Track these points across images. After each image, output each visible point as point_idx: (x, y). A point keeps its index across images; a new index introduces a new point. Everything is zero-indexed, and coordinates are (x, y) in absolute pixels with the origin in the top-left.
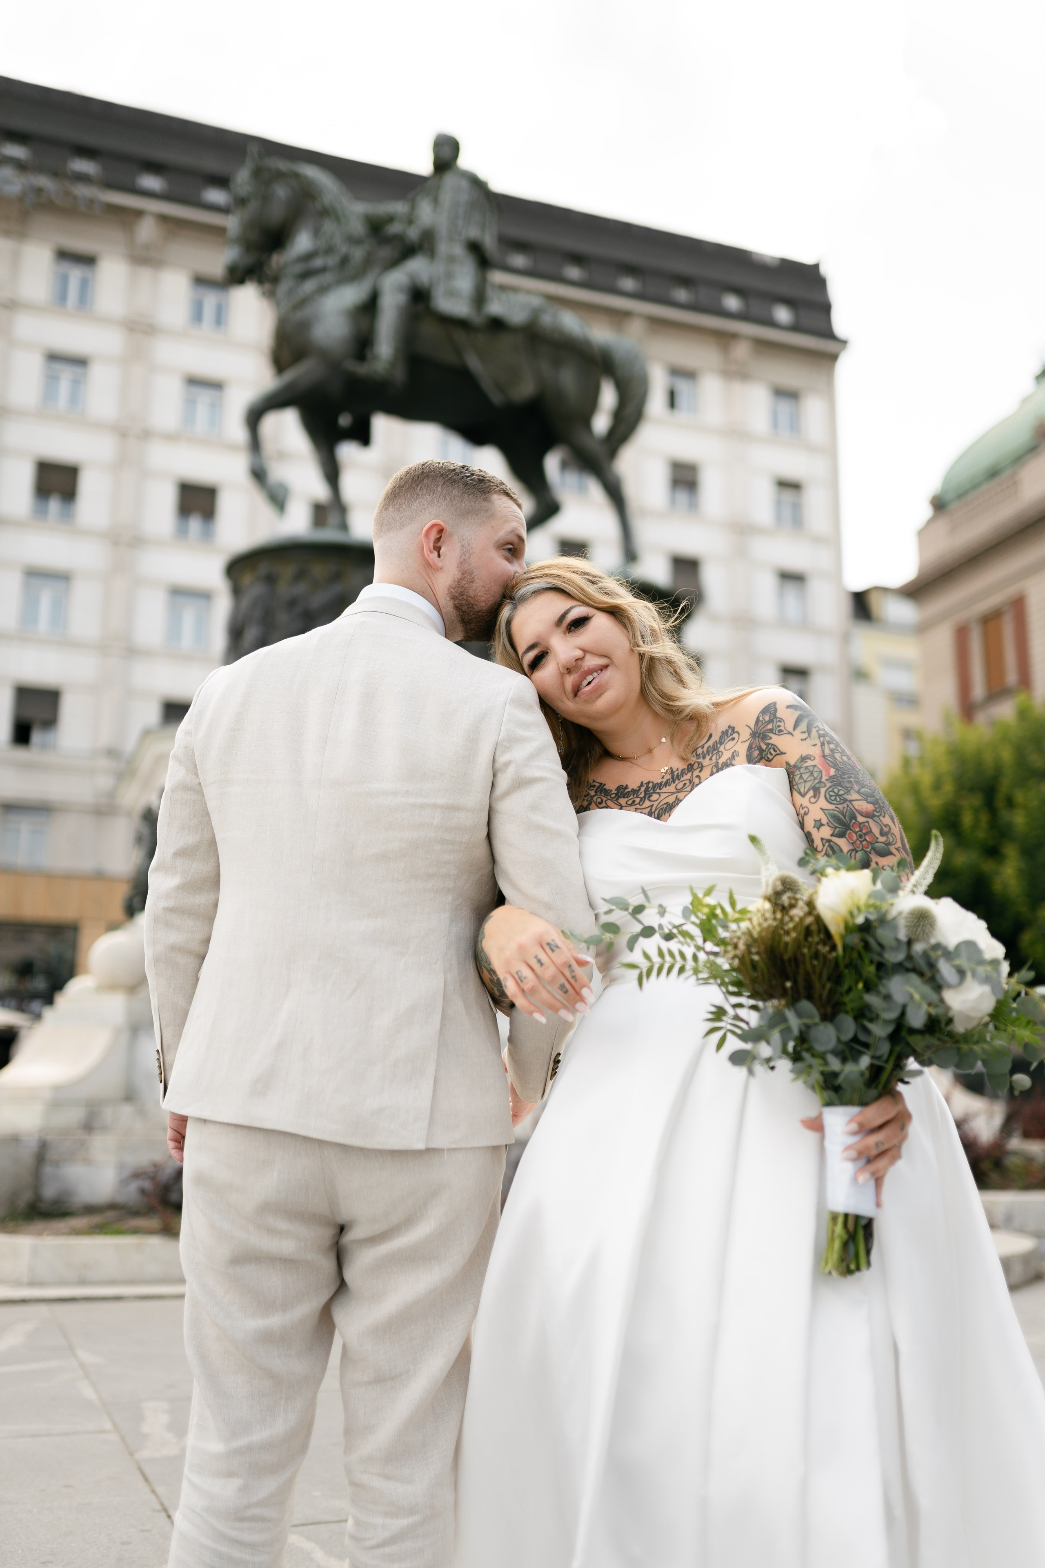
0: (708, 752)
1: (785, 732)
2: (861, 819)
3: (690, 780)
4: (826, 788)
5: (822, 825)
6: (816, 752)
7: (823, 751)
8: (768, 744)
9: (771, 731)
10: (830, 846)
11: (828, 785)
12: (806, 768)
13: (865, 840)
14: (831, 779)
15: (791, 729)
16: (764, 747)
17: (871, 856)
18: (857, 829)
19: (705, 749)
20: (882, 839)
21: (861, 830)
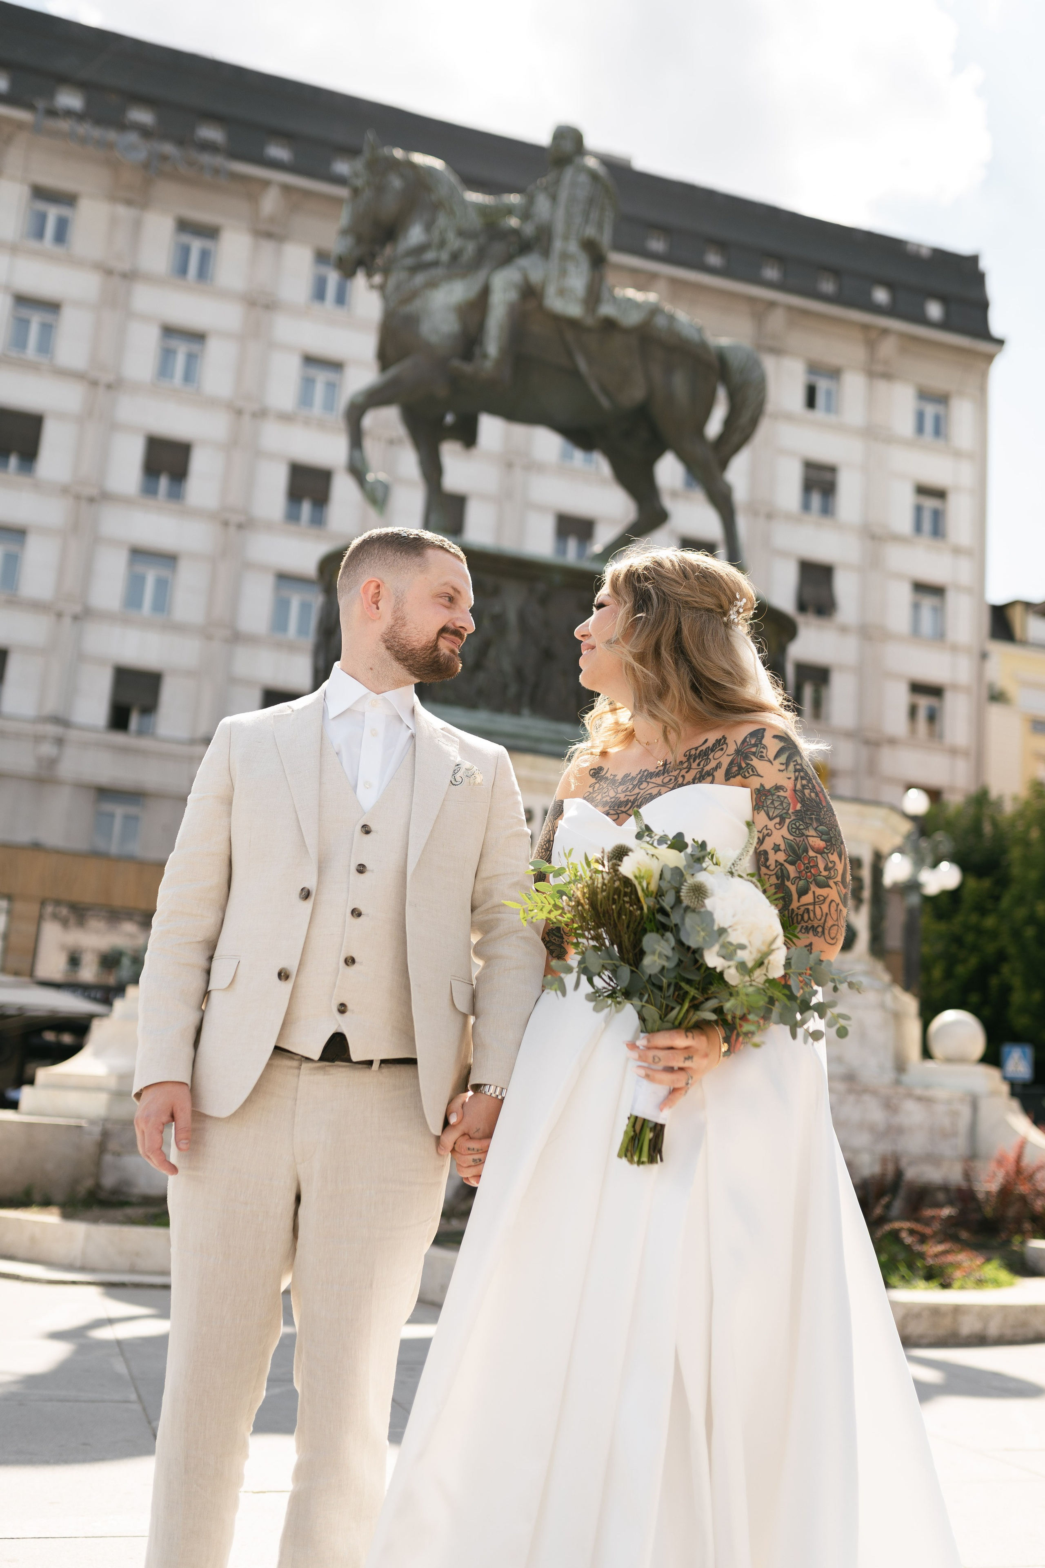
0: (700, 754)
1: (766, 759)
2: (811, 853)
3: (676, 777)
4: (790, 820)
5: (780, 850)
6: (789, 785)
7: (795, 786)
8: (748, 764)
9: (754, 754)
10: (781, 869)
11: (793, 817)
12: (778, 796)
13: (810, 872)
14: (796, 812)
15: (771, 757)
16: (744, 765)
17: (811, 886)
18: (806, 862)
19: (698, 752)
20: (825, 873)
21: (809, 863)
